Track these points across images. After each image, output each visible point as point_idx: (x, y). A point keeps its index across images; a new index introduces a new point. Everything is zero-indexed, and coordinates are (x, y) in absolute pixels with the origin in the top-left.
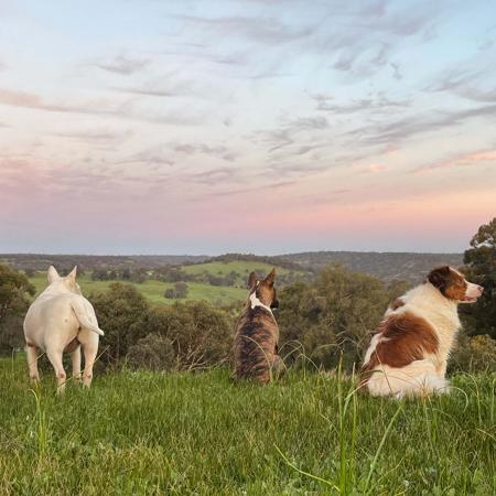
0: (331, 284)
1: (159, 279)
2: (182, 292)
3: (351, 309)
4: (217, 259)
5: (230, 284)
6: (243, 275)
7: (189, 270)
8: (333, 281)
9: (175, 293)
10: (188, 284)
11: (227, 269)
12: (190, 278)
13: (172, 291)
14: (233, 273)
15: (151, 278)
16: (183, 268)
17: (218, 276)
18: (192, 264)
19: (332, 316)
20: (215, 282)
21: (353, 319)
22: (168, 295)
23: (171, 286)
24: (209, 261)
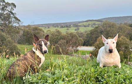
0: (105, 25)
1: (74, 27)
2: (78, 29)
3: (110, 30)
4: (86, 21)
5: (88, 26)
6: (91, 24)
7: (79, 24)
8: (105, 24)
9: (77, 29)
10: (79, 27)
11: (88, 23)
12: (80, 26)
13: (76, 29)
14: (89, 24)
15: (72, 27)
16: (78, 24)
17: (86, 25)
18: (80, 23)
19: (105, 32)
20: (85, 26)
21: (110, 33)
22: (76, 30)
23: (76, 28)
24: (84, 22)
